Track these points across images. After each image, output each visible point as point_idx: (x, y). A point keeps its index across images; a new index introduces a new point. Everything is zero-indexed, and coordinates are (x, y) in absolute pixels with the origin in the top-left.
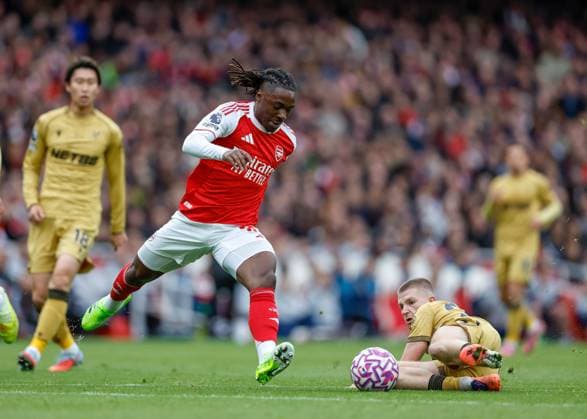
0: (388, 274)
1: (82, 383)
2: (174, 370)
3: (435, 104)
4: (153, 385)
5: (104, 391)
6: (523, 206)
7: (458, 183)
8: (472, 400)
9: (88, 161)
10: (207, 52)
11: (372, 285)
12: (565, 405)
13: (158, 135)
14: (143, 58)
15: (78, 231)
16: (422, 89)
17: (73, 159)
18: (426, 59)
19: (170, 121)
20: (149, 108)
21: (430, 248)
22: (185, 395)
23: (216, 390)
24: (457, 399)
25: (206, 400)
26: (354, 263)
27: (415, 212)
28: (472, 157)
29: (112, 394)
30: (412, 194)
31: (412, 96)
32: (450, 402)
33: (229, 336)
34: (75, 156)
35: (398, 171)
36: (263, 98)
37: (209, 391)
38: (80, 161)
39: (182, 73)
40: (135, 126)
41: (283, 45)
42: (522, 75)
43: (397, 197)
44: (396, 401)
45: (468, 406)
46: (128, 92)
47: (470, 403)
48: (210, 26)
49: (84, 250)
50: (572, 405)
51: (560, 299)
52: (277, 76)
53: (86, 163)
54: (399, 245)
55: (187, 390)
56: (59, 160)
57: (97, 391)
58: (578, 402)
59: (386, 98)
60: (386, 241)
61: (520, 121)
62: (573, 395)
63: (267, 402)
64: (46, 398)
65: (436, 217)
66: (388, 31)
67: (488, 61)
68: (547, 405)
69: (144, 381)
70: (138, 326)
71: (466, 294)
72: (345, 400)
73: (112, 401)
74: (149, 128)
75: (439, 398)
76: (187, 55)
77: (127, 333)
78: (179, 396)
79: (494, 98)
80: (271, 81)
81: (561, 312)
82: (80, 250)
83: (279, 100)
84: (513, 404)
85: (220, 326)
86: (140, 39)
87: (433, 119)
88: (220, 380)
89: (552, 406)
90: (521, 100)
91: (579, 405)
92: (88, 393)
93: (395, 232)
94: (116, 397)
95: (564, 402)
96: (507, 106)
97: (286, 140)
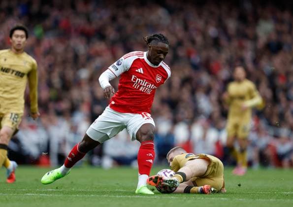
0: (181, 133)
1: (25, 189)
2: (72, 182)
3: (205, 47)
4: (61, 190)
5: (37, 193)
6: (242, 98)
7: (217, 86)
8: (223, 197)
9: (20, 74)
10: (89, 20)
11: (173, 138)
12: (271, 200)
13: (64, 62)
14: (57, 23)
15: (12, 114)
16: (199, 39)
17: (12, 73)
18: (200, 24)
19: (70, 55)
20: (60, 48)
21: (202, 120)
22: (78, 195)
23: (93, 193)
24: (216, 197)
25: (89, 197)
26: (164, 128)
27: (195, 102)
28: (224, 74)
29: (41, 195)
30: (193, 92)
31: (193, 42)
32: (213, 198)
33: (100, 165)
34: (13, 71)
35: (186, 81)
36: (151, 48)
37: (90, 193)
38: (16, 74)
39: (76, 30)
40: (52, 58)
41: (128, 16)
42: (249, 32)
43: (186, 94)
44: (185, 198)
45: (222, 200)
46: (49, 40)
47: (222, 199)
48: (91, 7)
49: (15, 123)
50: (275, 200)
51: (268, 146)
52: (159, 37)
53: (18, 75)
54: (187, 118)
55: (79, 192)
56: (4, 73)
57: (33, 193)
58: (277, 198)
59: (180, 43)
60: (180, 116)
61: (248, 55)
62: (275, 195)
63: (120, 199)
64: (7, 197)
65: (205, 104)
66: (181, 9)
67: (232, 25)
68: (262, 200)
69: (57, 188)
70: (54, 160)
71: (220, 143)
72: (159, 198)
73: (40, 198)
74: (59, 59)
75: (207, 197)
76: (79, 22)
77: (48, 163)
78: (75, 196)
79: (235, 43)
80: (156, 39)
81: (269, 153)
82: (13, 123)
83: (160, 49)
84: (244, 199)
85: (96, 160)
86: (55, 14)
87: (204, 54)
88: (96, 188)
89: (264, 200)
90: (248, 44)
91: (278, 200)
92: (28, 194)
93: (185, 112)
94: (43, 196)
95: (271, 198)
96: (241, 47)
97: (163, 71)
